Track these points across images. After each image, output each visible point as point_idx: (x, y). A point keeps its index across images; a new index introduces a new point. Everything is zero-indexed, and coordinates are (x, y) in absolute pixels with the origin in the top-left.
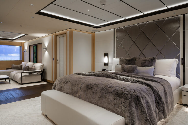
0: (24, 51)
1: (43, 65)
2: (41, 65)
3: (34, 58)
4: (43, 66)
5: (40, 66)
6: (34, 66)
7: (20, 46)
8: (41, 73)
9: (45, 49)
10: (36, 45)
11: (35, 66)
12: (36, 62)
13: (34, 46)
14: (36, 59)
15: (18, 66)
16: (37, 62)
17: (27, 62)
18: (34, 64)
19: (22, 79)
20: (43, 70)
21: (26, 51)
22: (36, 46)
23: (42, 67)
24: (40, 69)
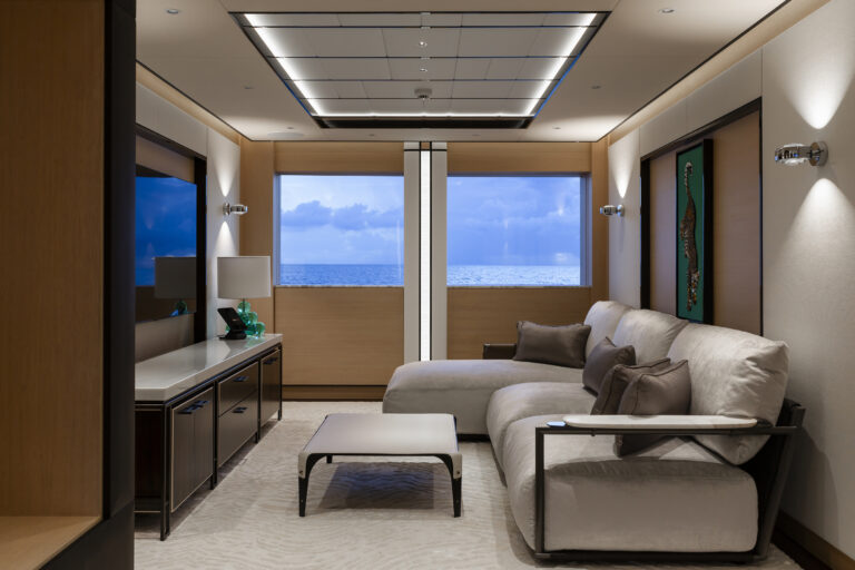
0: (609, 212)
1: (779, 355)
2: (752, 352)
3: (685, 263)
4: (773, 364)
5: (742, 370)
6: (674, 356)
7: (584, 175)
8: (749, 449)
9: (798, 152)
10: (700, 140)
11: (685, 362)
12: (699, 310)
13: (678, 155)
14: (698, 276)
15: (555, 336)
16: (709, 318)
17: (629, 308)
18: (677, 331)
19: (550, 503)
20: (773, 418)
21: (623, 212)
22: (699, 152)
23: (760, 375)
24: (745, 398)
